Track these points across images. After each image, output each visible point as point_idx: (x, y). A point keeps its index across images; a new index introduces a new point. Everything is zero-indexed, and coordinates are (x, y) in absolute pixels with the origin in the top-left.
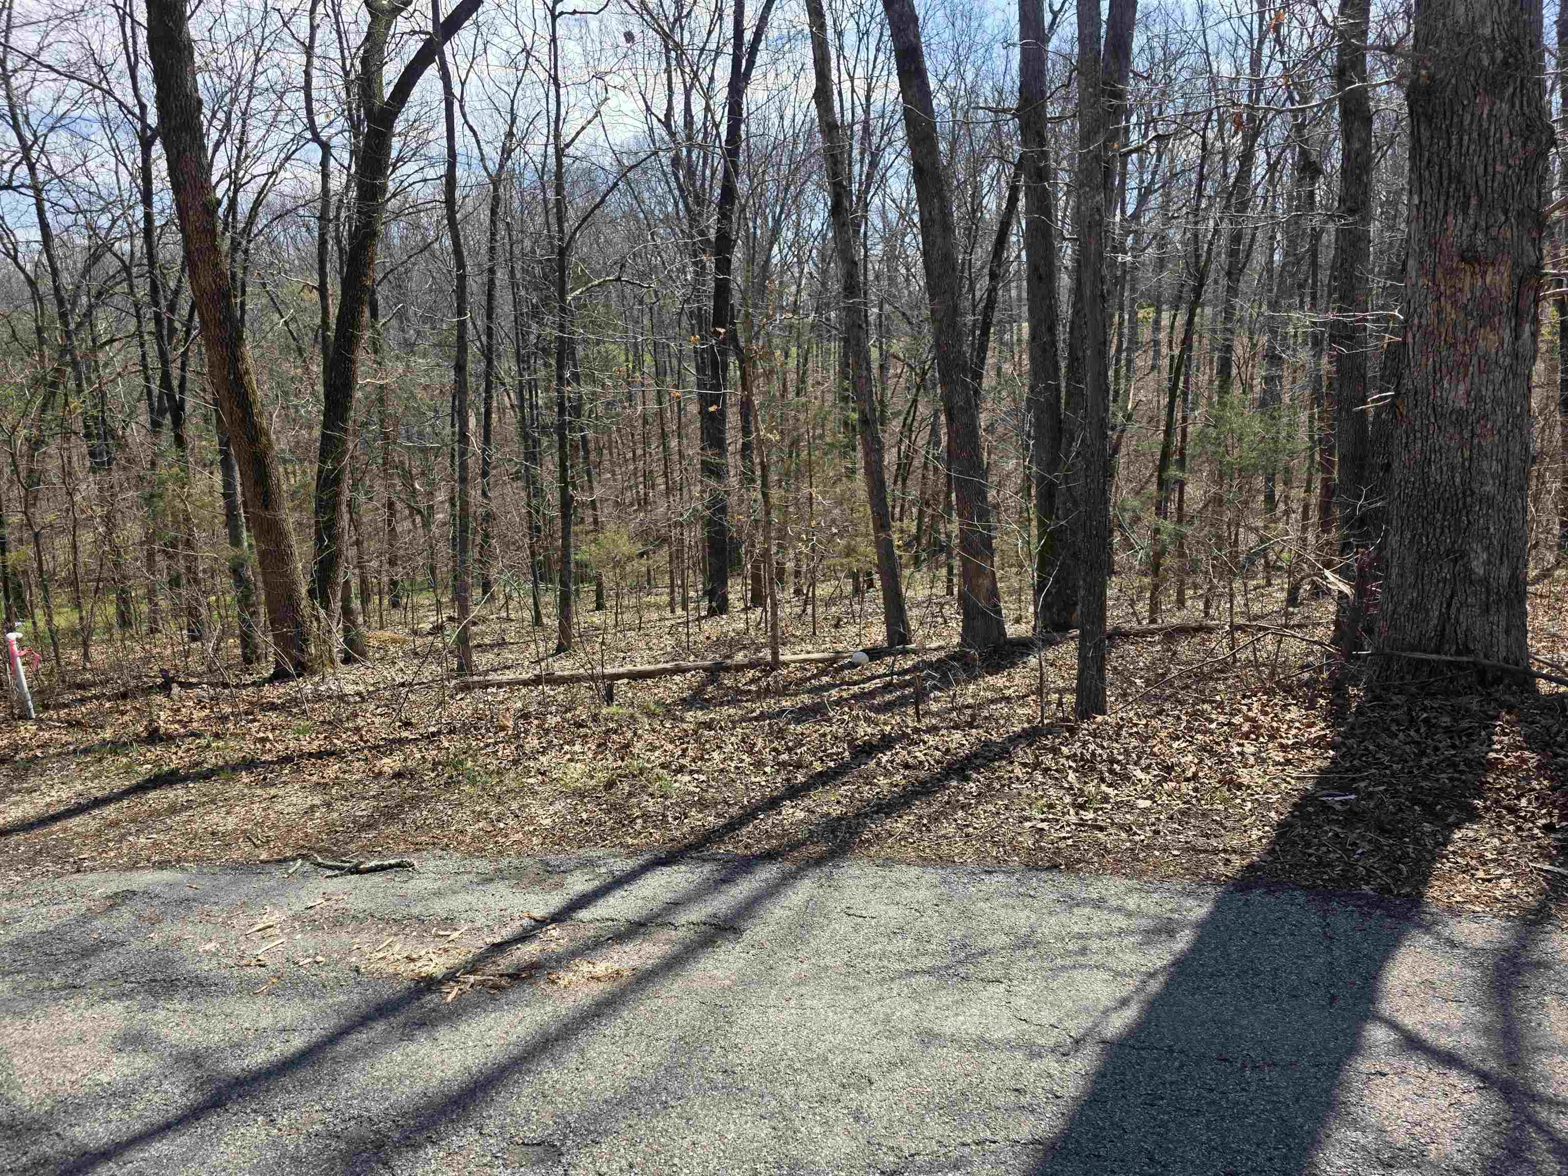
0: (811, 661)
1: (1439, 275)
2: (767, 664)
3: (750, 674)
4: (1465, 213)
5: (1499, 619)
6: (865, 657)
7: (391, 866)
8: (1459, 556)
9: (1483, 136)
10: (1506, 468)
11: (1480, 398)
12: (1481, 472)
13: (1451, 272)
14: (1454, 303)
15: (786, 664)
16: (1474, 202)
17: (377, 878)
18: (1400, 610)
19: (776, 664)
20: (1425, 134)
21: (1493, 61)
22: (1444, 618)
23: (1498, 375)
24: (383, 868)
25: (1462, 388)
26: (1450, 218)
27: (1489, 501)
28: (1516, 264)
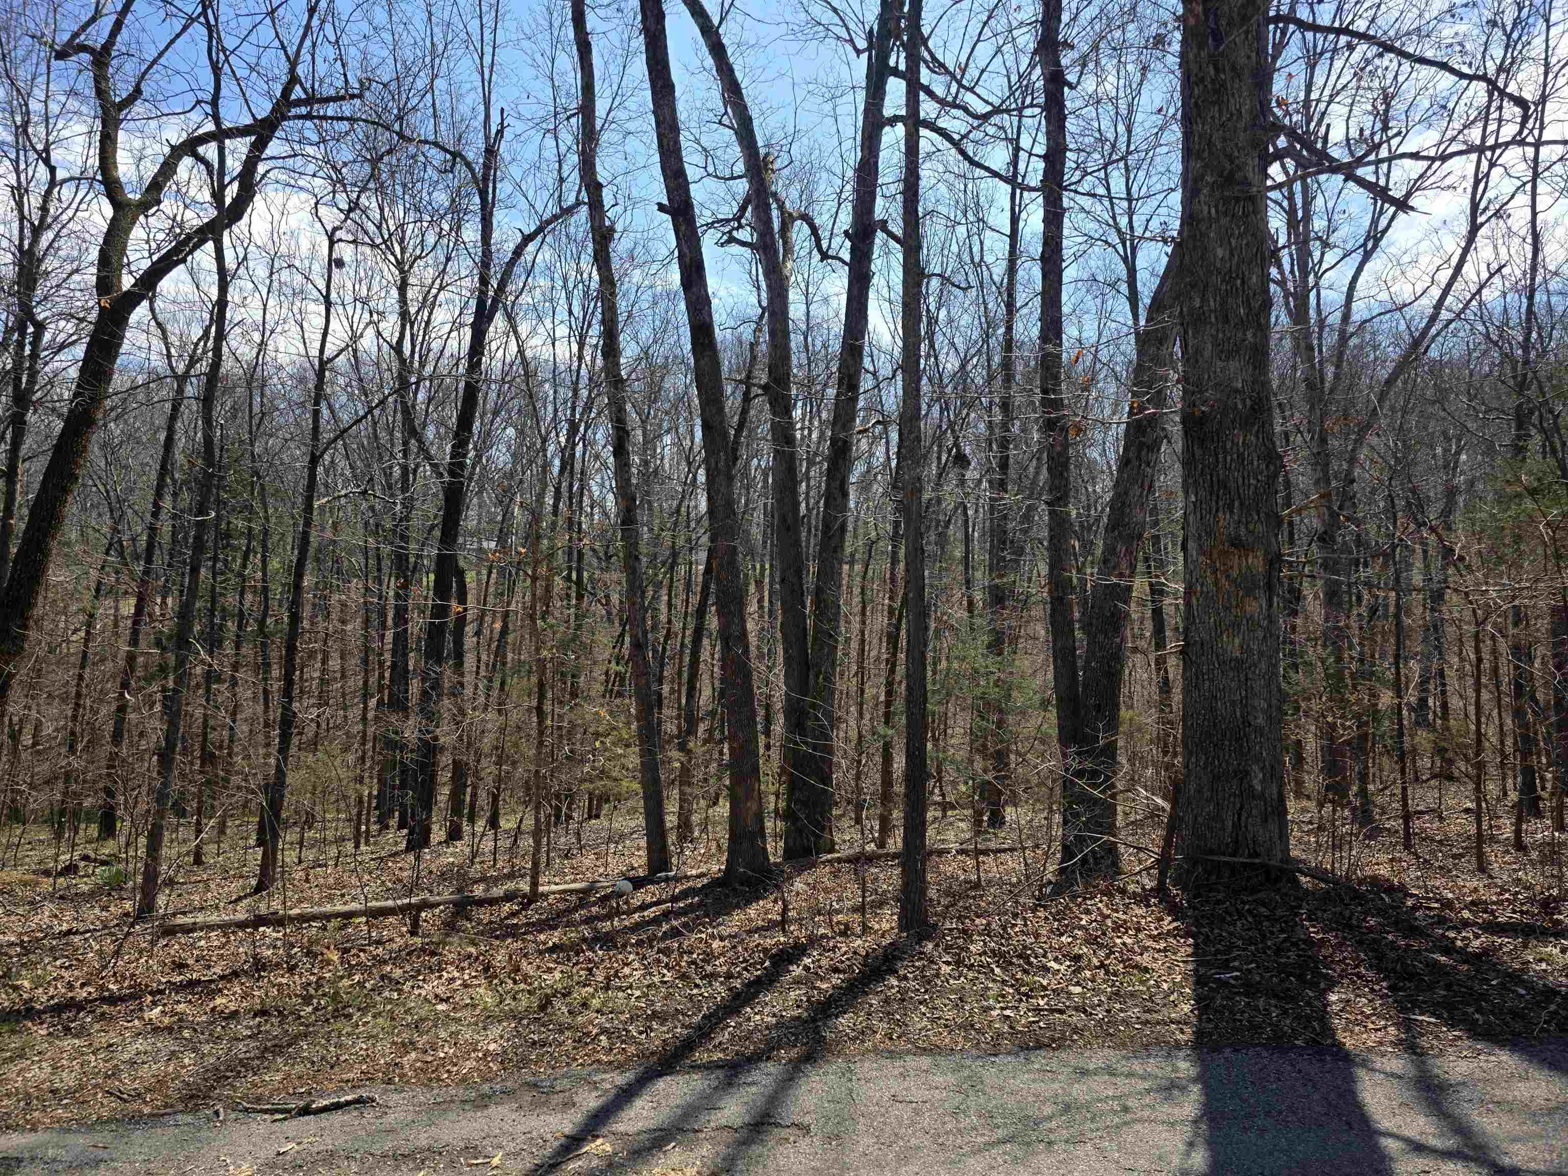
0: (572, 891)
1: (1215, 555)
2: (524, 896)
3: (507, 908)
4: (1232, 512)
5: (1273, 827)
6: (627, 886)
7: (348, 1103)
8: (1244, 775)
9: (1240, 456)
10: (1270, 706)
11: (1249, 650)
12: (1254, 708)
13: (1226, 553)
14: (1228, 577)
15: (545, 896)
16: (1237, 504)
17: (337, 1118)
18: (1200, 819)
19: (534, 897)
20: (1198, 452)
21: (1245, 405)
22: (1237, 826)
23: (1260, 634)
24: (337, 1106)
25: (1237, 641)
26: (1220, 514)
27: (1259, 730)
28: (1267, 553)
